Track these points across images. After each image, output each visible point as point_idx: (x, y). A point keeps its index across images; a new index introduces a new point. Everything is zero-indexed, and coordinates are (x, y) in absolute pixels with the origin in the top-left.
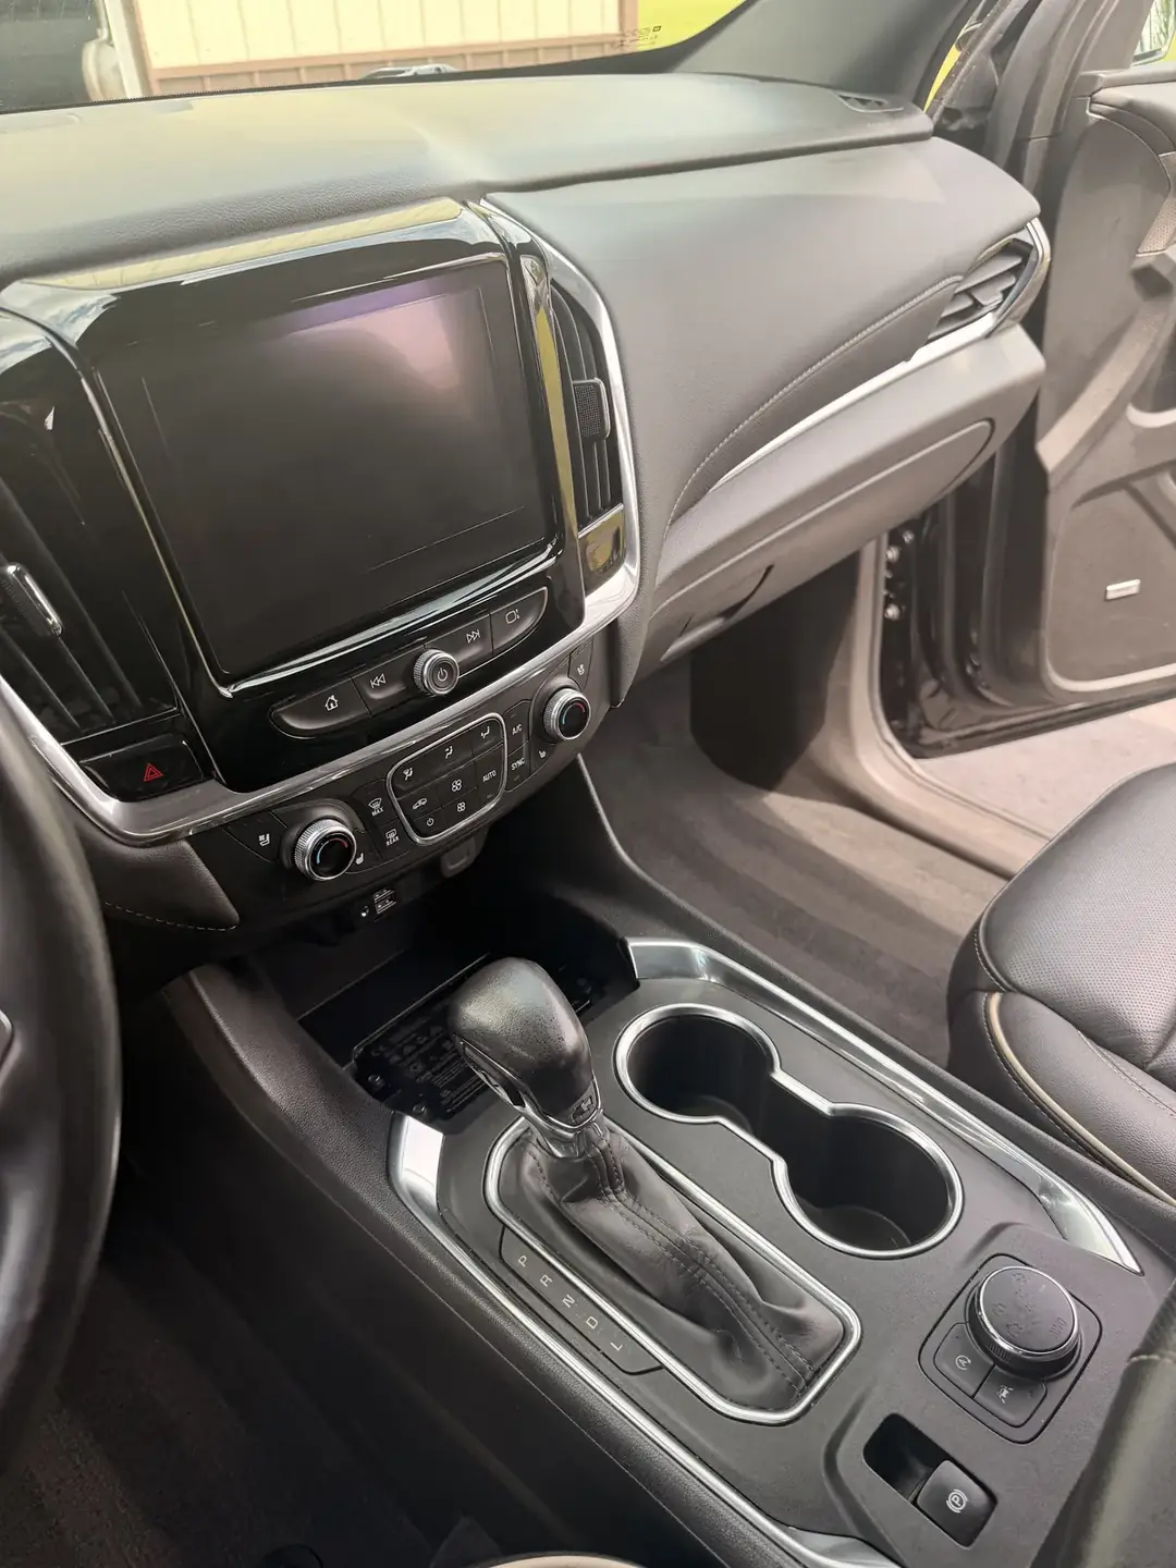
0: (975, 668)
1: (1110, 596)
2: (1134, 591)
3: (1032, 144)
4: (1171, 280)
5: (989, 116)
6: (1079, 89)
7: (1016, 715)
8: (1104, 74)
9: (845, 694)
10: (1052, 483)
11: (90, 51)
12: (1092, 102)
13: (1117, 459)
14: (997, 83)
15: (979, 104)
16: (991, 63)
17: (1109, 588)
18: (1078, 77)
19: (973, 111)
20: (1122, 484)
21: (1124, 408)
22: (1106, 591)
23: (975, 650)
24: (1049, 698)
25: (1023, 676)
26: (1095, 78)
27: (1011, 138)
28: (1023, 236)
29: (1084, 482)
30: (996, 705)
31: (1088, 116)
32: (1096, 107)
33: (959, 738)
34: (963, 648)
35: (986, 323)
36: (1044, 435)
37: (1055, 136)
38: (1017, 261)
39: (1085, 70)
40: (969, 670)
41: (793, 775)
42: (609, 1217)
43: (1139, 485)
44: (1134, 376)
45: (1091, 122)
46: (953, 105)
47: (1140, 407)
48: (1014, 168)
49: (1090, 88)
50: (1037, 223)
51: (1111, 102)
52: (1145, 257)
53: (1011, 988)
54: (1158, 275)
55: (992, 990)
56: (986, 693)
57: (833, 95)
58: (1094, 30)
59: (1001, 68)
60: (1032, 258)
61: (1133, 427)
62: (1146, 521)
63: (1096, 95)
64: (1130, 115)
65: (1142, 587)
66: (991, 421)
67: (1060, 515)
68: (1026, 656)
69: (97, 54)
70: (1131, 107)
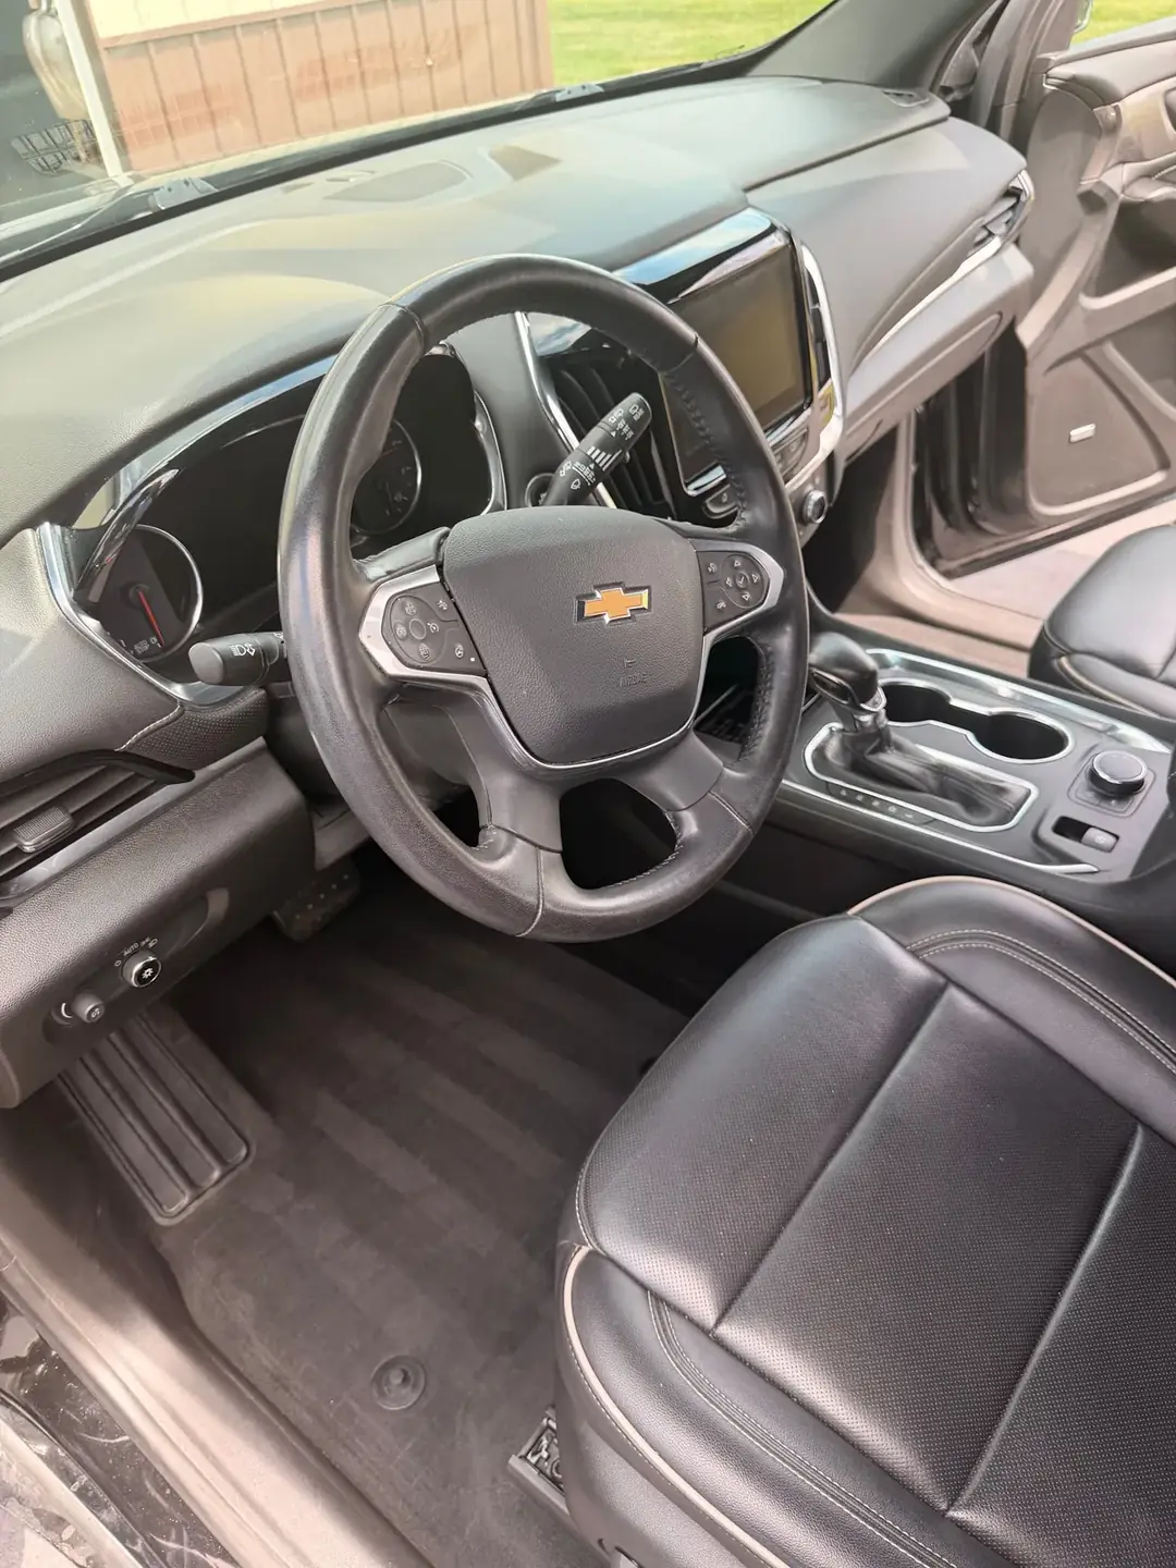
0: (976, 506)
1: (1074, 439)
2: (1090, 434)
3: (1005, 107)
4: (1106, 199)
5: (972, 89)
6: (1036, 69)
7: (1011, 541)
8: (1054, 56)
9: (889, 530)
10: (1030, 356)
11: (31, 25)
12: (1048, 77)
13: (1074, 335)
14: (977, 64)
15: (965, 81)
16: (973, 52)
17: (1073, 433)
18: (1034, 61)
19: (962, 87)
20: (1079, 353)
21: (1077, 297)
22: (1070, 436)
23: (975, 492)
24: (1033, 522)
25: (1014, 510)
26: (1049, 60)
27: (990, 104)
28: (1016, 184)
29: (1052, 355)
30: (994, 535)
31: (1044, 88)
32: (1050, 81)
33: (963, 566)
34: (967, 492)
35: (995, 244)
36: (1021, 321)
37: (1020, 102)
38: (1012, 201)
39: (1042, 52)
40: (971, 508)
41: (852, 598)
42: (890, 759)
43: (1089, 352)
44: (1083, 273)
45: (1047, 92)
46: (947, 84)
47: (1088, 294)
48: (993, 126)
49: (1045, 66)
50: (1024, 173)
51: (1059, 76)
52: (1087, 183)
53: (1071, 652)
54: (1095, 195)
55: (1060, 656)
56: (986, 526)
57: (878, 91)
58: (1044, 26)
59: (980, 56)
60: (1023, 198)
61: (1084, 310)
62: (1097, 381)
63: (1050, 72)
64: (1073, 85)
65: (1096, 430)
66: (1000, 314)
67: (1037, 380)
68: (1015, 491)
69: (39, 27)
70: (1074, 80)
